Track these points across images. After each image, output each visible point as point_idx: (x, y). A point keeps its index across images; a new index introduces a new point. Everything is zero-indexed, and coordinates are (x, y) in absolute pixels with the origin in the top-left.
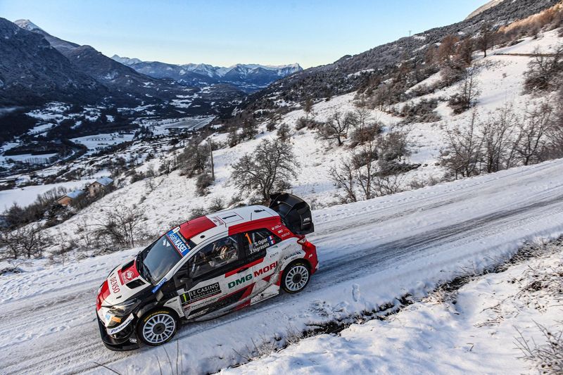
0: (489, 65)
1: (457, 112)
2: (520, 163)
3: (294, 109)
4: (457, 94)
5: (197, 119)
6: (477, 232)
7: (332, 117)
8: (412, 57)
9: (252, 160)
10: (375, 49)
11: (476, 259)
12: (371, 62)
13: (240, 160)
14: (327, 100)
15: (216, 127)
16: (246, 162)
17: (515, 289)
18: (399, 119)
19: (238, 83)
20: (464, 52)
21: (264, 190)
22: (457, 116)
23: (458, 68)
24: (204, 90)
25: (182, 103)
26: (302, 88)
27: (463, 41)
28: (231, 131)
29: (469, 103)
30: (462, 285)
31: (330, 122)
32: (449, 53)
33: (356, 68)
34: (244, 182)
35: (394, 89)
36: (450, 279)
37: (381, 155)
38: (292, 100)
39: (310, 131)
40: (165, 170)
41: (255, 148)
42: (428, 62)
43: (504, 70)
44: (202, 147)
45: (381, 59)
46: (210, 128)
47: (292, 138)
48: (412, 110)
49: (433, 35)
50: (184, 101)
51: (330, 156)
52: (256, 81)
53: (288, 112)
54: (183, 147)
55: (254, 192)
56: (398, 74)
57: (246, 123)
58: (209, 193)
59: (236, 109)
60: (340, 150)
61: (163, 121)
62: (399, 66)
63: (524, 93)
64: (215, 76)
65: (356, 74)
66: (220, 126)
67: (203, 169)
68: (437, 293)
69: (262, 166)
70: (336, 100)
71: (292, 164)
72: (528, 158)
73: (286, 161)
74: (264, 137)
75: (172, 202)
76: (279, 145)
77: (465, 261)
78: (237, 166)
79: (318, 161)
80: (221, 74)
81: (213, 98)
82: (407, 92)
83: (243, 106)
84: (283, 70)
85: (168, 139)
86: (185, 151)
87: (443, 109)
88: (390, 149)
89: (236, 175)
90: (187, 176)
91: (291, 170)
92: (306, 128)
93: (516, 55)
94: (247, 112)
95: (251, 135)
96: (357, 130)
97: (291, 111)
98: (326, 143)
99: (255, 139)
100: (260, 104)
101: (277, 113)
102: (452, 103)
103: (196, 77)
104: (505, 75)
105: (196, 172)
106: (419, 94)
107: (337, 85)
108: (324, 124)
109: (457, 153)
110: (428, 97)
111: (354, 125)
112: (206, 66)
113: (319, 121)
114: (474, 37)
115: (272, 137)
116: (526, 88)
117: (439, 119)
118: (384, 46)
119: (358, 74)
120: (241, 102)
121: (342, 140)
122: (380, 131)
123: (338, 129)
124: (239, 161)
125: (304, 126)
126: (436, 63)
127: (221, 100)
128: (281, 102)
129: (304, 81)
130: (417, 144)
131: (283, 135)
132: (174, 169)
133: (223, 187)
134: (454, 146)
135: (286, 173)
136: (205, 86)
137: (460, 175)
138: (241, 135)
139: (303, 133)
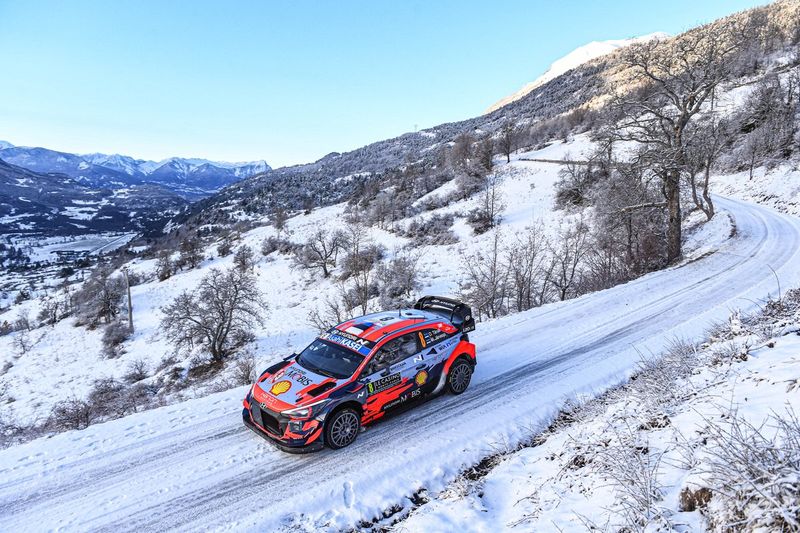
0: (514, 172)
1: (478, 231)
2: (556, 297)
3: (259, 225)
4: (478, 209)
5: (106, 237)
6: (507, 392)
7: (314, 236)
8: (420, 158)
9: (194, 300)
10: (371, 146)
11: (508, 429)
12: (367, 163)
13: (175, 300)
14: (307, 213)
15: (137, 249)
16: (185, 303)
17: (554, 468)
18: (406, 241)
19: (173, 185)
20: (483, 155)
21: (214, 344)
22: (480, 237)
23: (477, 175)
24: (118, 194)
25: (82, 212)
26: (270, 194)
27: (481, 142)
28: (161, 256)
29: (492, 220)
30: (491, 467)
31: (311, 244)
32: (465, 156)
33: (346, 170)
34: (182, 334)
35: (396, 201)
36: (477, 462)
37: (384, 290)
38: (256, 211)
39: (282, 257)
40: (49, 318)
41: (200, 282)
42: (440, 166)
43: (533, 179)
44: (114, 280)
45: (380, 159)
46: (126, 251)
47: (256, 266)
48: (422, 229)
49: (444, 132)
50: (84, 209)
51: (312, 292)
52: (202, 183)
53: (250, 228)
54: (82, 280)
55: (197, 349)
56: (401, 181)
57: (185, 244)
58: (124, 353)
59: (170, 224)
60: (327, 282)
61: (48, 239)
62: (404, 170)
63: (556, 209)
64: (138, 174)
65: (346, 178)
66: (144, 248)
67: (113, 314)
68: (458, 484)
69: (210, 309)
70: (319, 213)
71: (255, 306)
72: (564, 291)
73: (247, 301)
74: (213, 265)
75: (59, 370)
76: (237, 277)
77: (494, 433)
78: (170, 310)
79: (296, 300)
80: (146, 170)
81: (134, 207)
82: (415, 205)
83: (181, 219)
84: (243, 168)
85: (56, 268)
86: (84, 287)
87: (461, 228)
88: (394, 281)
89: (168, 323)
90: (86, 327)
91: (255, 314)
92: (277, 252)
93: (545, 161)
94: (188, 228)
95: (193, 261)
96: (349, 255)
97: (254, 227)
98: (307, 274)
99: (199, 267)
100: (208, 217)
101: (234, 229)
102: (472, 220)
103: (105, 175)
104: (533, 186)
105: (103, 319)
106: (430, 207)
107: (321, 192)
108: (303, 246)
109: (479, 286)
110: (442, 212)
111: (345, 248)
112: (122, 158)
113: (296, 243)
114: (495, 137)
115: (226, 265)
116: (558, 202)
117: (456, 240)
118: (383, 142)
119: (349, 178)
120: (178, 213)
121: (328, 270)
122: (380, 257)
123: (323, 254)
124: (173, 303)
125: (274, 249)
126: (449, 167)
127: (146, 209)
128: (240, 214)
129: (273, 185)
130: (431, 275)
131: (243, 262)
132: (65, 316)
133: (147, 342)
134: (475, 277)
135: (247, 318)
136: (121, 187)
137: (484, 316)
138: (177, 262)
139: (273, 260)
